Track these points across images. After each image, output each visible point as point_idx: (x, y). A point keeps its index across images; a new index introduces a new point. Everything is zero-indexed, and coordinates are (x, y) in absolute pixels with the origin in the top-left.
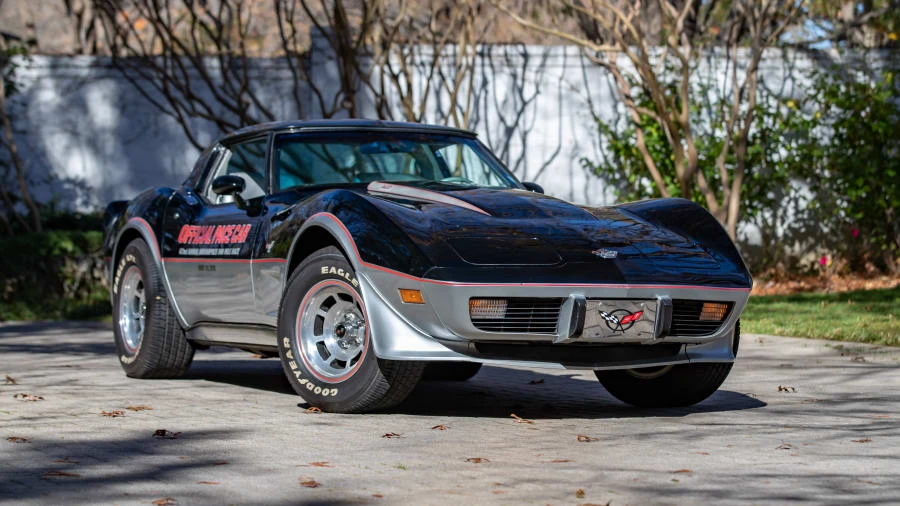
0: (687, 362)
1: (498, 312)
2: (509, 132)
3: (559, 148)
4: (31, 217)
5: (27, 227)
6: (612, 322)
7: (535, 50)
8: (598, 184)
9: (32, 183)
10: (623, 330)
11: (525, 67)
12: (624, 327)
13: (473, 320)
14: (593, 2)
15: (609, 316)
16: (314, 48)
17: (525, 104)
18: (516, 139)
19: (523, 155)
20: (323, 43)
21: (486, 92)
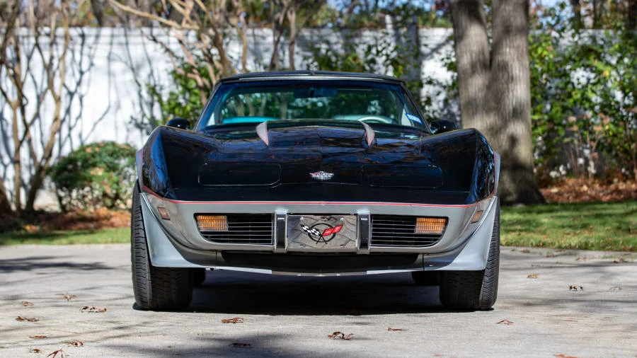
0: (421, 269)
1: (221, 226)
3: (109, 108)
6: (314, 234)
10: (326, 242)
11: (83, 44)
12: (327, 238)
13: (202, 233)
14: (167, 2)
15: (310, 229)
17: (82, 74)
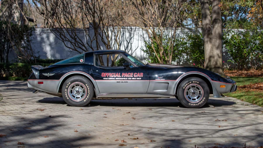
2: (128, 43)
3: (138, 46)
4: (34, 60)
5: (33, 62)
7: (133, 28)
8: (145, 54)
9: (35, 53)
11: (131, 31)
16: (90, 27)
17: (131, 38)
18: (130, 45)
19: (131, 48)
20: (91, 26)
21: (124, 36)
